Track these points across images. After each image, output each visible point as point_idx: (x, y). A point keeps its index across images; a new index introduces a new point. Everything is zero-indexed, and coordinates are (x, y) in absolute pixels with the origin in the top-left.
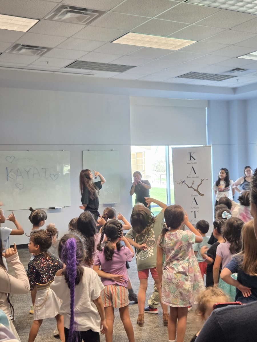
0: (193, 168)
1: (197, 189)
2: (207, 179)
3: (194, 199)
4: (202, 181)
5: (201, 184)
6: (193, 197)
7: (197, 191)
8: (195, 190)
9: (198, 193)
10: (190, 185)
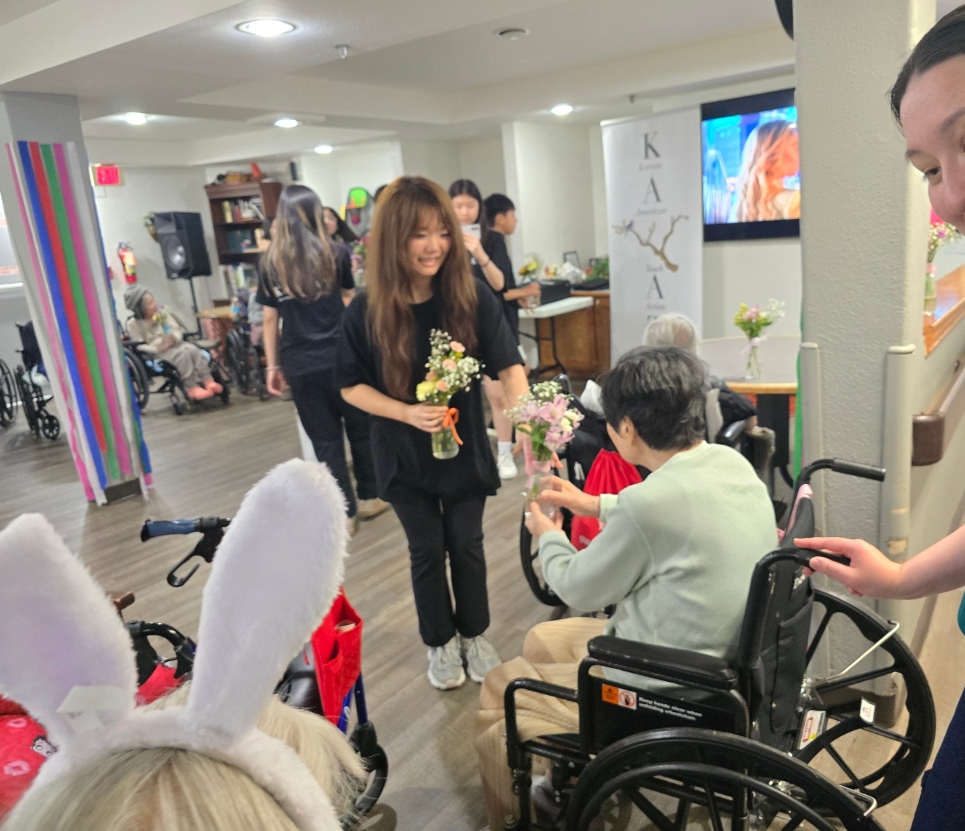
0: (652, 182)
1: (663, 248)
2: (687, 218)
3: (655, 279)
4: (673, 224)
5: (671, 232)
6: (651, 275)
7: (660, 253)
8: (657, 252)
9: (662, 263)
10: (644, 237)
